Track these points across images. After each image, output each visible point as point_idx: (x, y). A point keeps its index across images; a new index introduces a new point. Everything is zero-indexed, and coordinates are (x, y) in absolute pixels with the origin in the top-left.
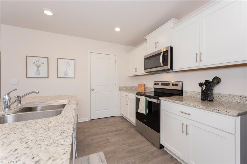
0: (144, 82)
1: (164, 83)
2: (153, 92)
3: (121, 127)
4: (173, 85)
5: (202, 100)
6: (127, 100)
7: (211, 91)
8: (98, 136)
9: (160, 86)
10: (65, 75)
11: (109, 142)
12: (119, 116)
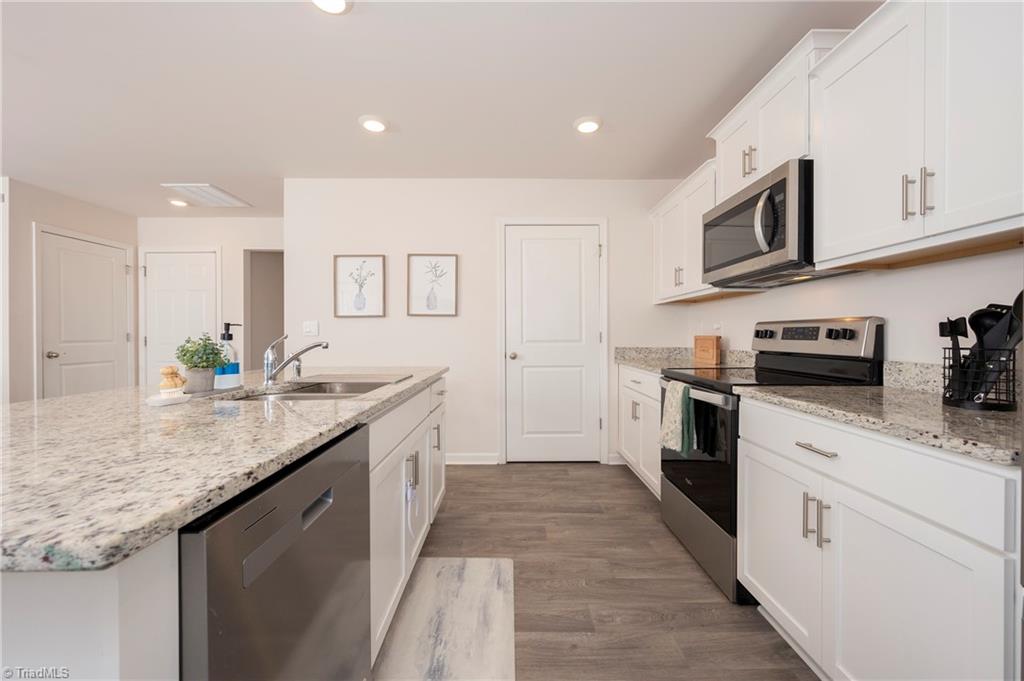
0: (718, 329)
1: (797, 328)
2: (754, 373)
3: (606, 501)
4: (831, 334)
5: (947, 402)
6: (638, 398)
7: (1001, 355)
8: (516, 514)
9: (779, 345)
10: (428, 306)
11: (544, 538)
12: (611, 463)
